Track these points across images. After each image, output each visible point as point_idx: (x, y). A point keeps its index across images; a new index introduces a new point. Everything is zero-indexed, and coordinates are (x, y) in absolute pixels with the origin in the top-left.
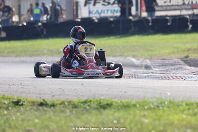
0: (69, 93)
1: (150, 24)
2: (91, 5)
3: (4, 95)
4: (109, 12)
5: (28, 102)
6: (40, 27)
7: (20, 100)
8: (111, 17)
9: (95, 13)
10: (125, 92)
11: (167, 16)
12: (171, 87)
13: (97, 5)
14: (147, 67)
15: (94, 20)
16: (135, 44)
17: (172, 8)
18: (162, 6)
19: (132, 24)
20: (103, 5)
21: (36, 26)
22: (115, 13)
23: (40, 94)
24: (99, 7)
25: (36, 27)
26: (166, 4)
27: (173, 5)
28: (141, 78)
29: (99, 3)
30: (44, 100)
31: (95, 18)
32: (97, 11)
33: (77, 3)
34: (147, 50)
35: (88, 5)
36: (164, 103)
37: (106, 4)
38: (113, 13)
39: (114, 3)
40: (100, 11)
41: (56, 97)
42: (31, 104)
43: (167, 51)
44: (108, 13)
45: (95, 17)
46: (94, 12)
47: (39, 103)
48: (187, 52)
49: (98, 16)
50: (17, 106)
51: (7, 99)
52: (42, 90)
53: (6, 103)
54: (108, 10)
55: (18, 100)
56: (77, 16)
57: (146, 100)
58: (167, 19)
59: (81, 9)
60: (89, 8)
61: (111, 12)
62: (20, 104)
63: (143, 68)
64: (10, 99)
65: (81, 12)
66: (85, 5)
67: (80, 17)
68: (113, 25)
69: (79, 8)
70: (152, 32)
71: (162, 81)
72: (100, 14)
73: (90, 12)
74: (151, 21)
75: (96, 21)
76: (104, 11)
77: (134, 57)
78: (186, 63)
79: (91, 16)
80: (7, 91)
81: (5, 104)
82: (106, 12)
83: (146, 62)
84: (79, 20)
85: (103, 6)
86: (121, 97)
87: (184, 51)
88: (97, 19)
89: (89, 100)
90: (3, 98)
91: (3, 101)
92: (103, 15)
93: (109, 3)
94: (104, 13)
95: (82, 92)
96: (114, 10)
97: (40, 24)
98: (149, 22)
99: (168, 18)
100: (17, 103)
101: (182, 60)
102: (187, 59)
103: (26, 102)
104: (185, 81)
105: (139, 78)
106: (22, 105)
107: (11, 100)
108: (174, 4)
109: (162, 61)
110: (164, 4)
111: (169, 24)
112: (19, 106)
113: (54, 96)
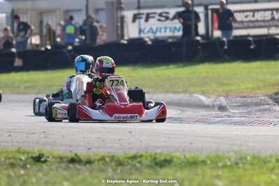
0: (110, 145)
1: (226, 47)
2: (143, 21)
3: (19, 148)
4: (168, 30)
5: (54, 157)
6: (70, 51)
7: (43, 155)
8: (170, 37)
9: (148, 32)
10: (191, 144)
11: (249, 36)
12: (256, 135)
13: (151, 20)
14: (222, 108)
15: (146, 42)
16: (205, 75)
17: (257, 24)
18: (242, 22)
19: (199, 47)
20: (159, 20)
21: (64, 50)
22: (176, 31)
23: (70, 146)
24: (153, 23)
25: (64, 52)
26: (247, 19)
27: (257, 21)
28: (213, 123)
29: (154, 17)
30: (76, 155)
31: (147, 40)
32: (151, 29)
33: (122, 18)
34: (222, 84)
35: (137, 21)
36: (246, 158)
37: (163, 19)
38: (174, 32)
39: (174, 18)
40: (154, 29)
41: (93, 150)
42: (58, 160)
43: (249, 86)
44: (165, 31)
45: (149, 37)
46: (146, 31)
47: (69, 159)
48: (277, 87)
49: (152, 36)
50: (37, 164)
51: (23, 153)
52: (73, 141)
53: (23, 158)
54: (166, 28)
55: (40, 155)
56: (122, 36)
57: (221, 154)
58: (250, 41)
59: (127, 27)
60: (139, 25)
61: (170, 31)
62: (42, 159)
63: (216, 109)
64: (28, 153)
65: (128, 31)
66: (134, 21)
67: (126, 38)
68: (173, 49)
69: (125, 25)
70: (228, 58)
71: (244, 127)
72: (154, 33)
73: (140, 31)
74: (226, 43)
75: (150, 43)
76: (161, 28)
77: (203, 93)
78: (277, 102)
79: (143, 35)
80: (24, 142)
81: (21, 160)
82: (163, 30)
83: (220, 101)
84: (125, 42)
85: (159, 22)
86: (184, 150)
87: (273, 85)
88: (151, 40)
89: (139, 154)
90: (19, 151)
91: (18, 156)
92: (159, 35)
93: (167, 18)
94: (160, 31)
95: (130, 144)
96: (175, 28)
97: (70, 48)
98: (224, 45)
99: (251, 39)
100: (38, 159)
101: (271, 98)
102: (277, 97)
103: (51, 157)
104: (275, 128)
105: (209, 123)
106: (46, 161)
107: (30, 155)
108: (259, 19)
109: (243, 99)
110: (245, 19)
111: (252, 47)
112: (40, 163)
113: (90, 149)
